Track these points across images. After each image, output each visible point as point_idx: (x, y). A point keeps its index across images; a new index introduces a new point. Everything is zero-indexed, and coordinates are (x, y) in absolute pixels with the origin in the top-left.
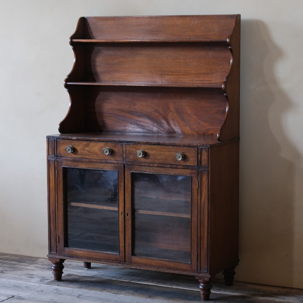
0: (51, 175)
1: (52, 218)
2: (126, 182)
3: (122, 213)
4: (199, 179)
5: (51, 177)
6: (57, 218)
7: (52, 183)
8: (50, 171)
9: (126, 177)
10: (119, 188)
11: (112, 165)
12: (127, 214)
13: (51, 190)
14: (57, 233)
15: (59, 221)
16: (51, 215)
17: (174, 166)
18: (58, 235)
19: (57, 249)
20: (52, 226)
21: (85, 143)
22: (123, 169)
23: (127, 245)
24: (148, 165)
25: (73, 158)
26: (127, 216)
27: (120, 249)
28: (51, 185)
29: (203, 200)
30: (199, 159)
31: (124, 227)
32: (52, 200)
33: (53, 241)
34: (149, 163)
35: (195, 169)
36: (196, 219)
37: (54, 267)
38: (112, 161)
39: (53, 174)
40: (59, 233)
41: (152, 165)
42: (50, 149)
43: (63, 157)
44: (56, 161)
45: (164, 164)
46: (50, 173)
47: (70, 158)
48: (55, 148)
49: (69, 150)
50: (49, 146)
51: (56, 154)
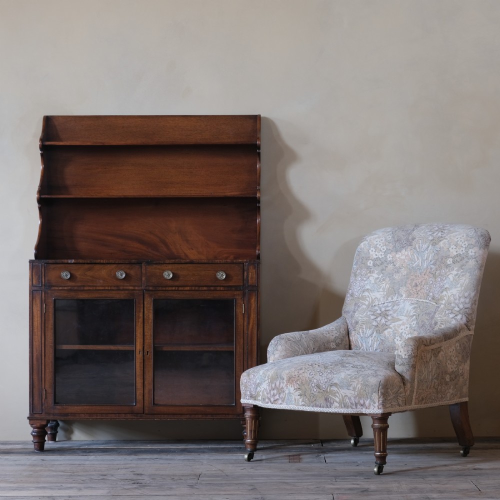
0: (35, 310)
1: (35, 367)
2: (146, 312)
3: (140, 352)
4: (245, 301)
5: (35, 314)
6: (43, 367)
7: (38, 320)
8: (34, 306)
9: (145, 305)
10: (137, 321)
11: (127, 292)
12: (148, 352)
13: (35, 330)
14: (43, 387)
15: (47, 371)
16: (35, 362)
17: (212, 288)
18: (45, 388)
19: (43, 408)
20: (35, 377)
21: (87, 266)
22: (142, 296)
23: (146, 391)
24: (177, 289)
25: (69, 288)
26: (148, 354)
27: (137, 398)
28: (35, 324)
29: (250, 327)
30: (245, 277)
31: (142, 369)
32: (36, 344)
33: (36, 398)
34: (178, 287)
35: (240, 290)
36: (242, 351)
37: (35, 432)
38: (127, 288)
39: (39, 309)
40: (47, 386)
41: (182, 289)
42: (34, 277)
43: (54, 286)
44: (43, 293)
45: (199, 286)
46: (33, 308)
47: (65, 286)
48: (43, 275)
49: (67, 275)
50: (33, 274)
51: (44, 283)
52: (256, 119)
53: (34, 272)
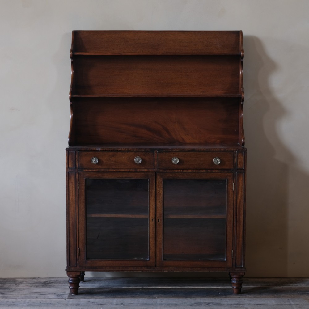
0: (71, 187)
1: (71, 231)
2: (157, 189)
3: (152, 219)
4: (235, 181)
5: (71, 190)
6: (77, 231)
7: (73, 195)
8: (70, 184)
9: (157, 184)
10: (150, 196)
11: (142, 173)
12: (159, 220)
13: (71, 203)
14: (78, 246)
15: (81, 234)
16: (71, 228)
17: (209, 171)
18: (79, 248)
19: (77, 262)
20: (71, 239)
21: (111, 153)
22: (155, 177)
23: (158, 250)
24: (181, 171)
25: (97, 170)
26: (159, 221)
27: (151, 255)
28: (71, 198)
29: (239, 201)
30: (235, 162)
31: (154, 232)
32: (72, 213)
33: (72, 255)
34: (183, 169)
35: (231, 172)
36: (232, 219)
37: (71, 281)
38: (143, 170)
39: (74, 186)
40: (80, 246)
41: (186, 171)
42: (69, 161)
43: (85, 169)
44: (77, 174)
45: (199, 169)
46: (70, 186)
47: (94, 169)
48: (77, 160)
49: (95, 161)
50: (69, 159)
51: (77, 166)
52: (238, 34)
53: (70, 157)
